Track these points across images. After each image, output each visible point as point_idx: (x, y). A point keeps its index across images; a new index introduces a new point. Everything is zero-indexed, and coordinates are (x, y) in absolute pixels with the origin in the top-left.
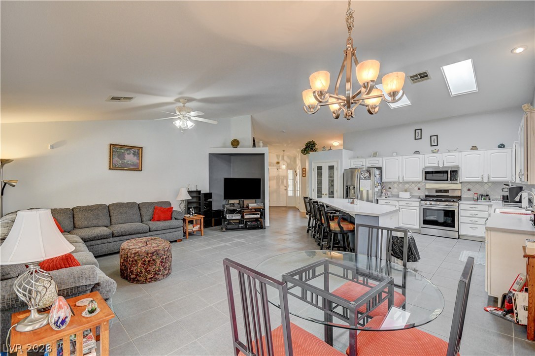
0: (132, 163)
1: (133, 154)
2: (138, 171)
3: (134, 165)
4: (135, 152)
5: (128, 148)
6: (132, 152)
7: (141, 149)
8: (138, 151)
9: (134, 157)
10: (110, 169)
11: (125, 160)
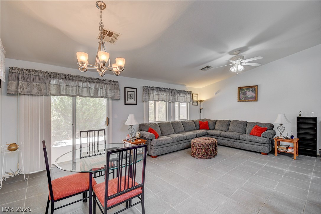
0: (251, 97)
1: (252, 91)
2: (254, 101)
3: (252, 98)
4: (253, 89)
5: (248, 88)
6: (251, 89)
7: (256, 87)
8: (255, 88)
9: (252, 93)
10: (238, 101)
11: (247, 95)
